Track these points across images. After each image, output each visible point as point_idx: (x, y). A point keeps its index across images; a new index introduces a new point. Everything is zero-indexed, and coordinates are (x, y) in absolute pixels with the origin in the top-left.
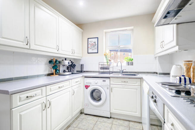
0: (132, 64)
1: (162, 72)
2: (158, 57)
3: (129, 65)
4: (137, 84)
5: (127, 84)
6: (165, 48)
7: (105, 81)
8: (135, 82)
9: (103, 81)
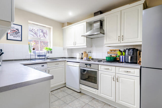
0: (51, 52)
1: (68, 57)
2: (67, 49)
3: (48, 53)
4: (63, 65)
5: (59, 65)
6: (77, 45)
7: (43, 66)
8: (62, 64)
9: (42, 66)
